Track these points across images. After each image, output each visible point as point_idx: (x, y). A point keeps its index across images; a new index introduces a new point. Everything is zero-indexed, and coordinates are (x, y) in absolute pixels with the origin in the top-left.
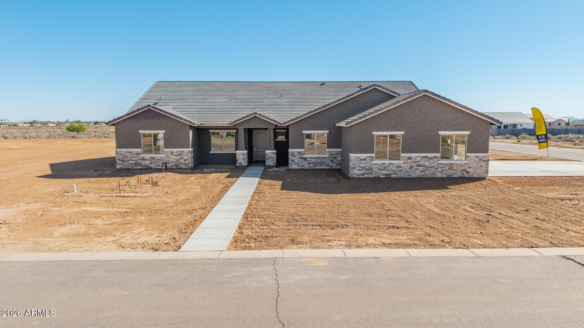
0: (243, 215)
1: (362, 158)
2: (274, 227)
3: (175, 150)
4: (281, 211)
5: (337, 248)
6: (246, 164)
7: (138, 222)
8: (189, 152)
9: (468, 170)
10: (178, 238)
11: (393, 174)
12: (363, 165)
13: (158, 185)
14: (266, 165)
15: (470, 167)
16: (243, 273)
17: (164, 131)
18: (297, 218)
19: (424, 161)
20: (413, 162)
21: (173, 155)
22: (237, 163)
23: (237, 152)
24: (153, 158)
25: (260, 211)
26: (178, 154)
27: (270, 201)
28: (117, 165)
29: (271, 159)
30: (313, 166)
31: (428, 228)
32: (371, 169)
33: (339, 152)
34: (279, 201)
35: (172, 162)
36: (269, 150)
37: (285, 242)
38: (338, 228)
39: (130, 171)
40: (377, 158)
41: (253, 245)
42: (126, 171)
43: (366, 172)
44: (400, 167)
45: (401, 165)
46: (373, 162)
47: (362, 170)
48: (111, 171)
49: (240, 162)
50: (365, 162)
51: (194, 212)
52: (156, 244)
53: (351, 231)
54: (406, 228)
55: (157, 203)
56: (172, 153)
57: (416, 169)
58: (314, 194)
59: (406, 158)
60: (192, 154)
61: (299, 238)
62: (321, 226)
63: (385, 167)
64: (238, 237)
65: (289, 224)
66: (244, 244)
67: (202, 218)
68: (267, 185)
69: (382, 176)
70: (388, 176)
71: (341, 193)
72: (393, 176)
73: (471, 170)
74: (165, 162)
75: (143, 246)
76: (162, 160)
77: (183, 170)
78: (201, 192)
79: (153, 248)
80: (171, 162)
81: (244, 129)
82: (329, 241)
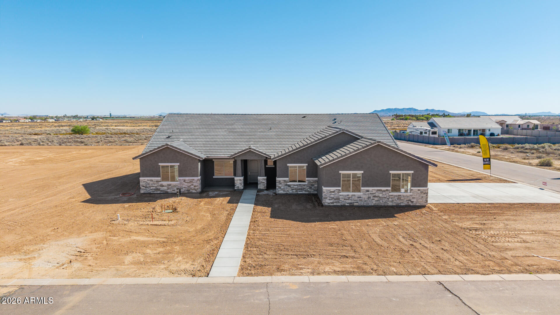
0: (245, 245)
1: (331, 191)
2: (266, 256)
3: (187, 178)
4: (271, 241)
5: (306, 275)
6: (242, 188)
7: (176, 252)
8: (198, 180)
9: (412, 200)
10: (205, 266)
11: (355, 202)
12: (332, 196)
13: (178, 212)
14: (258, 188)
15: (414, 198)
16: (249, 294)
17: (179, 164)
18: (282, 248)
19: (379, 193)
20: (370, 194)
21: (185, 183)
22: (235, 187)
23: (235, 178)
24: (170, 185)
25: (256, 241)
26: (189, 181)
27: (263, 230)
28: (141, 190)
29: (262, 184)
30: (296, 192)
31: (367, 258)
32: (338, 199)
33: (316, 180)
34: (269, 230)
35: (185, 188)
36: (260, 176)
37: (273, 270)
38: (308, 257)
39: (152, 195)
40: (343, 191)
41: (253, 272)
42: (148, 195)
43: (335, 201)
44: (361, 197)
45: (361, 196)
46: (340, 194)
47: (332, 200)
48: (137, 195)
49: (238, 186)
50: (334, 193)
51: (211, 242)
52: (193, 271)
53: (316, 259)
54: (353, 257)
55: (183, 233)
56: (184, 181)
57: (373, 199)
58: (295, 222)
59: (365, 191)
60: (200, 181)
61: (282, 266)
62: (297, 256)
63: (349, 198)
64: (243, 265)
65: (276, 253)
66: (247, 271)
67: (218, 247)
68: (261, 212)
69: (347, 204)
70: (351, 205)
71: (314, 221)
72: (355, 204)
73: (414, 200)
74: (179, 188)
75: (184, 272)
76: (177, 186)
77: (193, 194)
78: (212, 220)
79: (191, 274)
80: (183, 187)
81: (241, 160)
82: (301, 269)
